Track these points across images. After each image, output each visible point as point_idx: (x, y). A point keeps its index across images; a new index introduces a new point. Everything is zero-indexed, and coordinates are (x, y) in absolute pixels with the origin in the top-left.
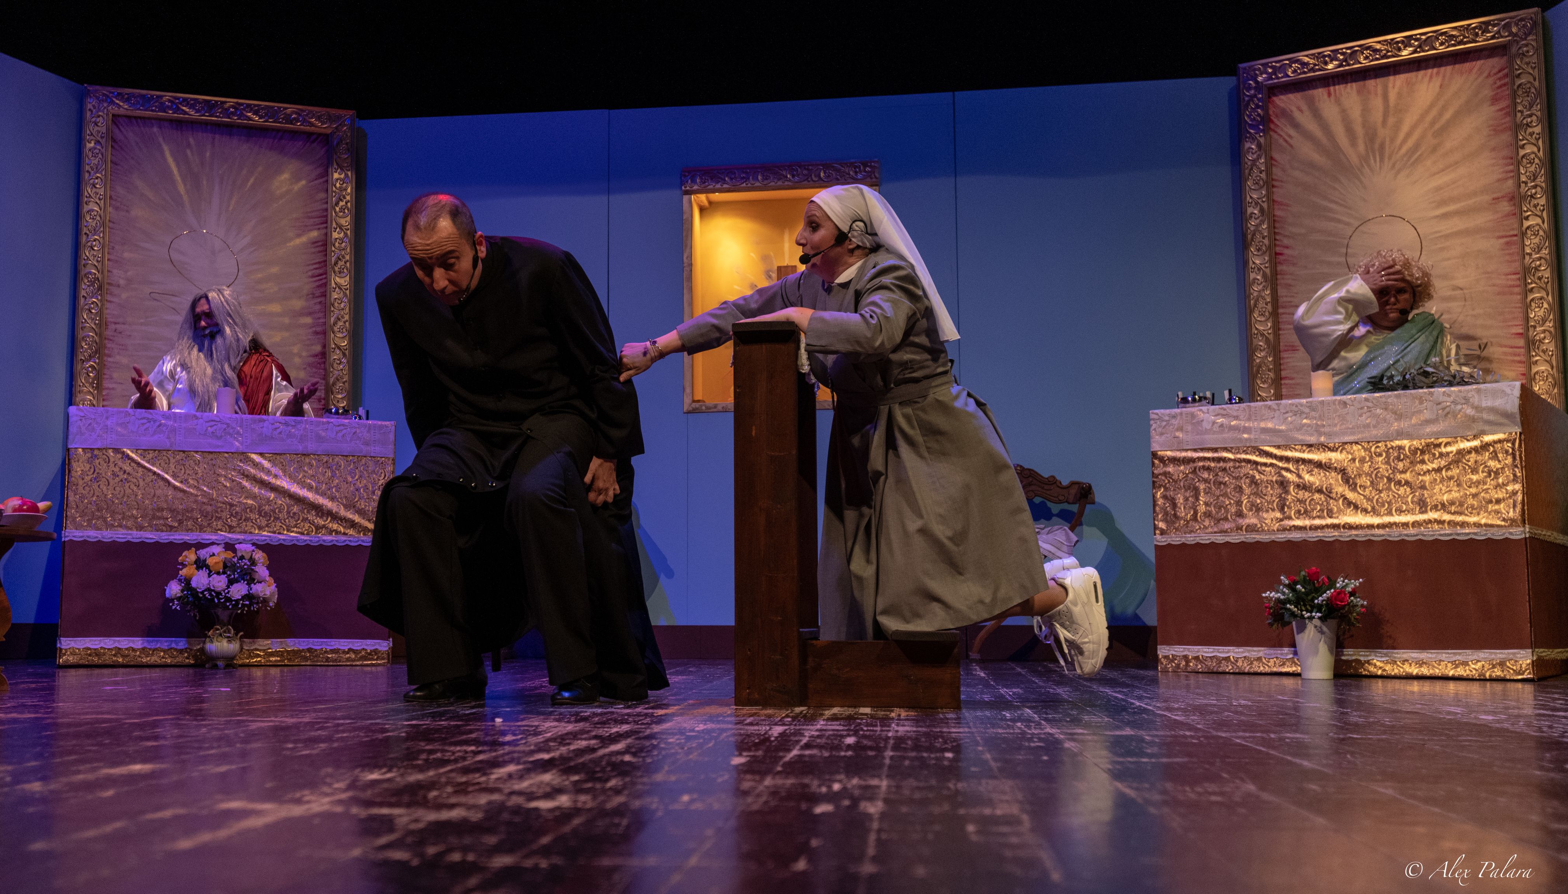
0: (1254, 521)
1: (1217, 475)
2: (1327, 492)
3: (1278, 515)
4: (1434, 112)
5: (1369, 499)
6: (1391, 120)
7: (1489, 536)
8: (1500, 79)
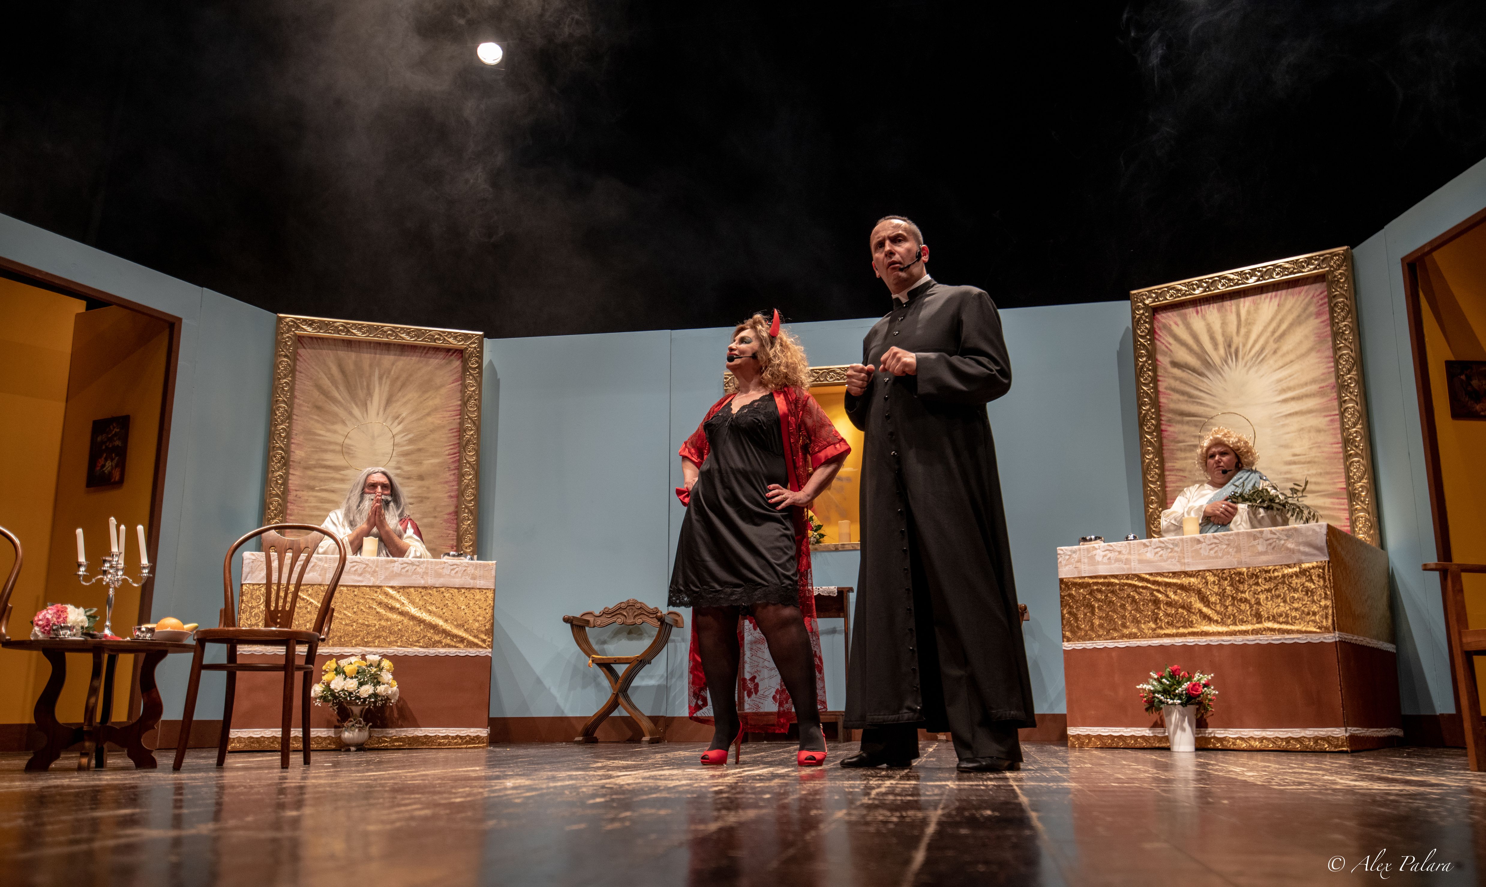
0: (1134, 630)
1: (1107, 596)
2: (1188, 608)
3: (1153, 626)
4: (1274, 325)
5: (1218, 613)
6: (1243, 331)
7: (1309, 640)
8: (1322, 299)
